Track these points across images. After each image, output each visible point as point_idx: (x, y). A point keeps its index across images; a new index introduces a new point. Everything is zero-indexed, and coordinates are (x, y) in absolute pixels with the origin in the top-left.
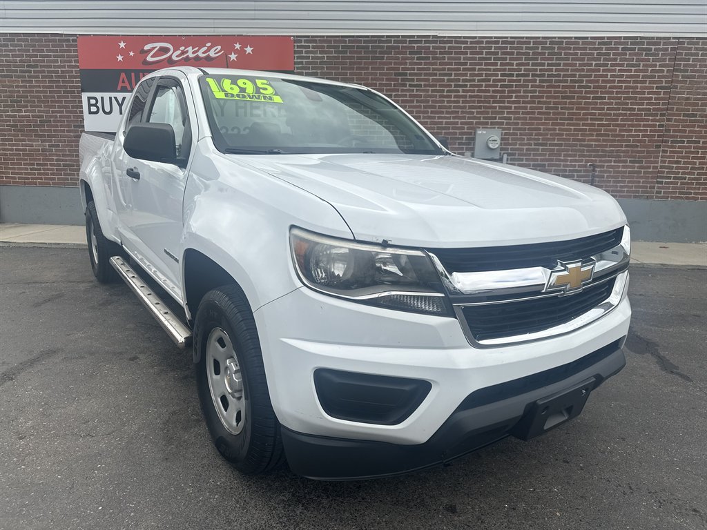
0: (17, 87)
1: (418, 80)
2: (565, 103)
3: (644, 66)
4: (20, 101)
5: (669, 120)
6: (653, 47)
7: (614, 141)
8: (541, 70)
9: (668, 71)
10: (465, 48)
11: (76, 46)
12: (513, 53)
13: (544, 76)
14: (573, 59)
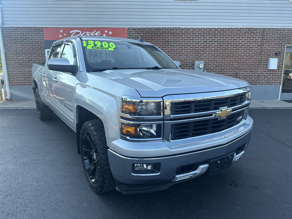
0: (19, 47)
1: (173, 44)
2: (226, 51)
3: (252, 38)
4: (20, 53)
5: (261, 57)
6: (255, 31)
7: (243, 64)
8: (217, 40)
9: (261, 40)
10: (190, 32)
11: (43, 31)
12: (207, 34)
13: (218, 41)
14: (228, 36)
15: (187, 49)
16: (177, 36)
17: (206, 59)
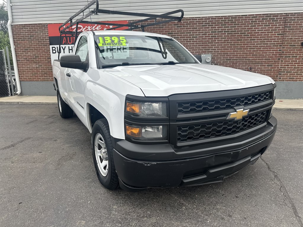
0: (27, 44)
1: (177, 36)
2: (238, 42)
3: (272, 25)
5: (283, 48)
6: (275, 18)
7: (260, 57)
8: (228, 29)
9: (282, 27)
10: (196, 22)
12: (216, 23)
13: (229, 31)
14: (241, 24)
15: (193, 41)
16: (181, 27)
17: (214, 52)
